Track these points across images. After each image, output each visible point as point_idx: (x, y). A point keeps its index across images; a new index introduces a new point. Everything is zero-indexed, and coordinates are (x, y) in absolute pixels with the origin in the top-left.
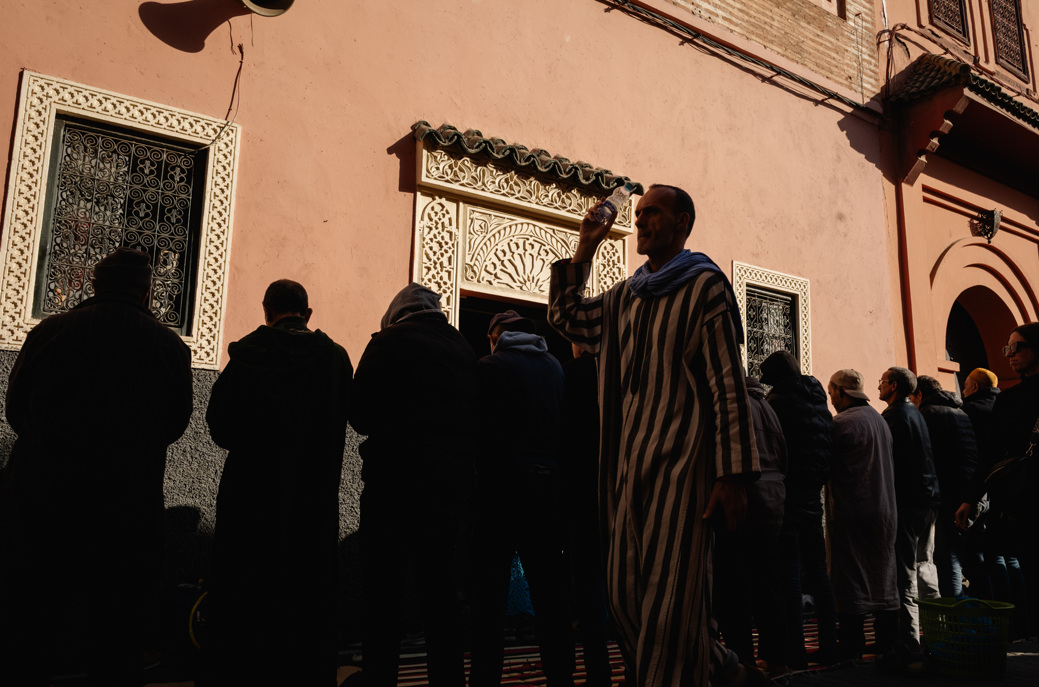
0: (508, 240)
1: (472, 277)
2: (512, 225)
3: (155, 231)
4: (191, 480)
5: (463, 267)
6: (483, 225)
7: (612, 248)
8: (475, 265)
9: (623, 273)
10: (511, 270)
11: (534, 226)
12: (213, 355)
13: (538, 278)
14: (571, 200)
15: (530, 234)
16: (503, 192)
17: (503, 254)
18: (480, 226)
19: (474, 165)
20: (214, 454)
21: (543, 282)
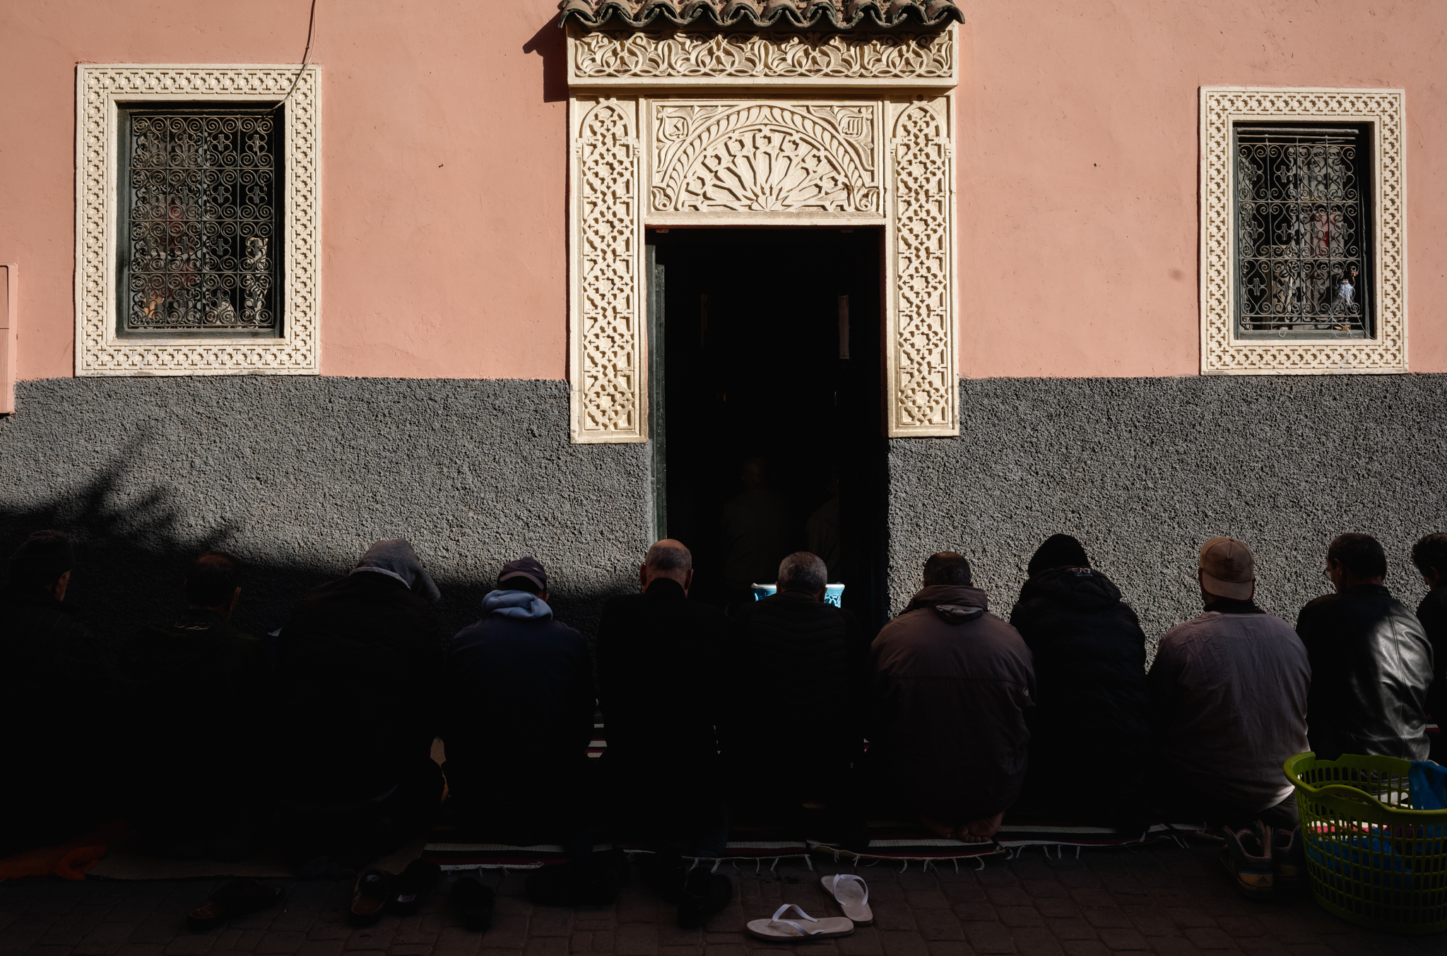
0: (725, 138)
1: (665, 205)
2: (731, 114)
3: (236, 218)
4: (297, 506)
5: (648, 192)
6: (680, 125)
7: (924, 114)
8: (668, 186)
9: (945, 152)
10: (730, 182)
11: (771, 107)
12: (310, 357)
13: (779, 187)
14: (828, 56)
15: (763, 122)
16: (703, 70)
17: (717, 161)
18: (675, 126)
19: (652, 41)
20: (320, 474)
21: (789, 191)
